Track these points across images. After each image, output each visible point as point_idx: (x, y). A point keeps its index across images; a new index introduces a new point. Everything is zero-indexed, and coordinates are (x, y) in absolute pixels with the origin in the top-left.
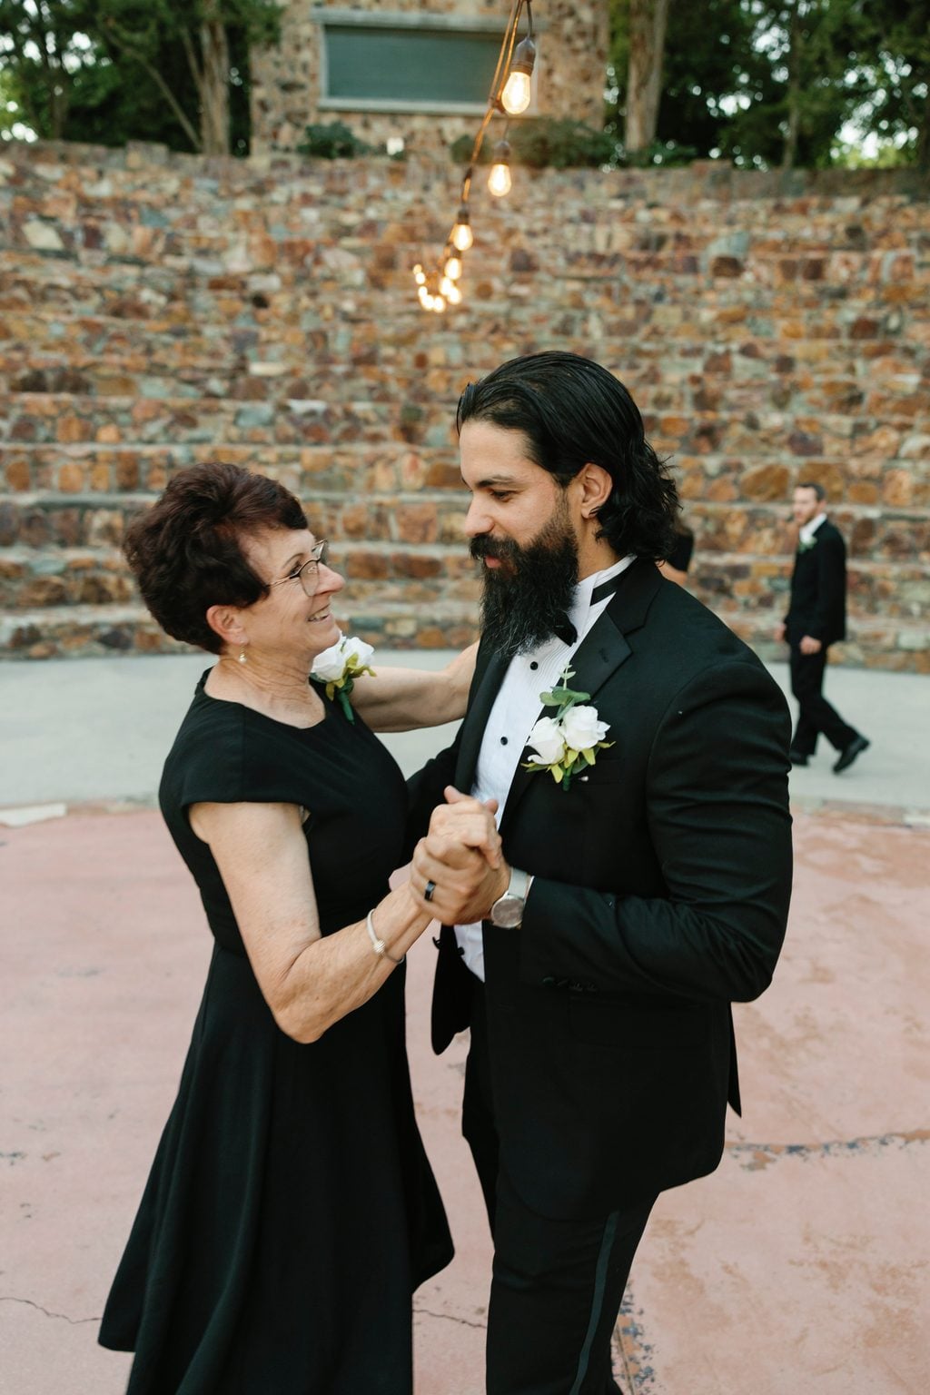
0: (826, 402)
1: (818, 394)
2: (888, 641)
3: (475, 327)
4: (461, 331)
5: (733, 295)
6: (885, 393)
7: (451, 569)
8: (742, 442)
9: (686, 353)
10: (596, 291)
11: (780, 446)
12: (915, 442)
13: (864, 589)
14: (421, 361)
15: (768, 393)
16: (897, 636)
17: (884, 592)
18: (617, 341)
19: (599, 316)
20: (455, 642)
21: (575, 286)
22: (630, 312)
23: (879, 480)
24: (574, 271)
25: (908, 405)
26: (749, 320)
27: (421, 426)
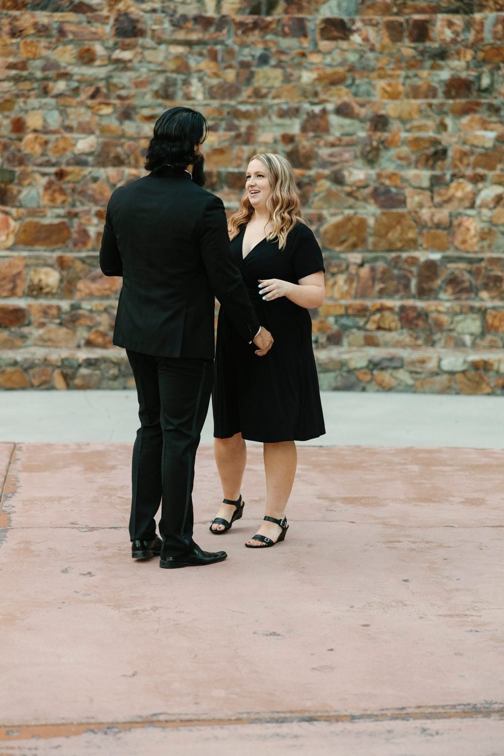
0: (413, 158)
1: (405, 150)
2: (432, 365)
3: (76, 91)
4: (59, 96)
5: (337, 57)
6: (467, 148)
7: (35, 317)
8: (329, 197)
9: (283, 114)
10: (201, 54)
11: (365, 200)
12: (489, 192)
13: (420, 323)
14: (19, 126)
15: (358, 149)
16: (440, 360)
17: (439, 325)
18: (215, 103)
19: (200, 80)
20: (36, 382)
21: (180, 49)
22: (230, 75)
23: (449, 227)
24: (181, 35)
25: (489, 158)
26: (349, 82)
27: (14, 188)
